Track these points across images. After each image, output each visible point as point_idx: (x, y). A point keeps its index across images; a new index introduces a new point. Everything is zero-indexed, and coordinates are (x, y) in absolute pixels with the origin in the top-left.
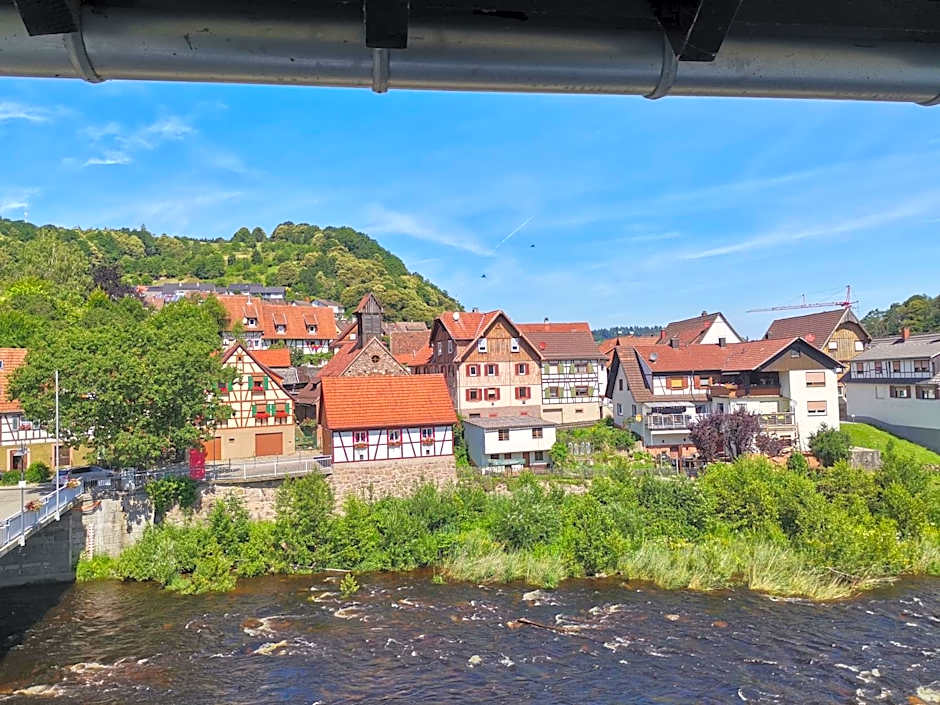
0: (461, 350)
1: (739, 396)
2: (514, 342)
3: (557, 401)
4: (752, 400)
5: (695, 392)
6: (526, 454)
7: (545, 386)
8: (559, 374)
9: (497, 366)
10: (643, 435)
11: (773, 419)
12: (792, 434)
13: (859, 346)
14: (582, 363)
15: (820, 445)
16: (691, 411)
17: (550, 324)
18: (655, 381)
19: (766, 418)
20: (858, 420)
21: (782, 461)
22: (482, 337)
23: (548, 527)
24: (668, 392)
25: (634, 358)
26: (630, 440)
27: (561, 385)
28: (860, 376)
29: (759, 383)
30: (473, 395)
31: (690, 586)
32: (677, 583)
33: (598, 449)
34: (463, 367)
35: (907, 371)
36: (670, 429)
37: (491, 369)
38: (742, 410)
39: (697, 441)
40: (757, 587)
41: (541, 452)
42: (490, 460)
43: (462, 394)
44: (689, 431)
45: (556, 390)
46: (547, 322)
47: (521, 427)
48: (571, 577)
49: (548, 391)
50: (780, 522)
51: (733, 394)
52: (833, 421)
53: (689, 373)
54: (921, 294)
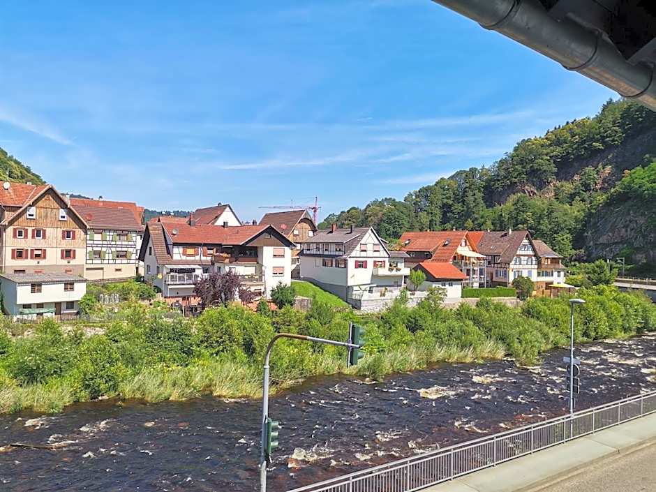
0: (9, 216)
1: (231, 262)
2: (62, 212)
3: (99, 261)
4: (239, 265)
5: (203, 258)
6: (58, 305)
7: (89, 249)
8: (102, 241)
9: (45, 231)
10: (163, 289)
11: (251, 278)
12: (262, 288)
13: (311, 234)
14: (122, 233)
15: (277, 295)
16: (199, 272)
17: (103, 202)
18: (174, 249)
19: (247, 277)
20: (304, 279)
21: (253, 306)
22: (30, 206)
23: (62, 364)
24: (184, 258)
25: (161, 232)
26: (152, 292)
27: (104, 249)
28: (308, 252)
29: (245, 254)
30: (19, 254)
31: (171, 399)
32: (162, 398)
33: (125, 299)
34: (10, 230)
35: (332, 250)
36: (183, 284)
37: (39, 233)
38: (230, 272)
39: (198, 292)
40: (218, 394)
41: (73, 302)
42: (21, 310)
43: (8, 253)
44: (193, 286)
45: (99, 253)
46: (101, 200)
47: (54, 281)
48: (77, 402)
49: (92, 253)
50: (244, 347)
51: (227, 260)
52: (287, 280)
53: (200, 245)
54: (356, 207)
